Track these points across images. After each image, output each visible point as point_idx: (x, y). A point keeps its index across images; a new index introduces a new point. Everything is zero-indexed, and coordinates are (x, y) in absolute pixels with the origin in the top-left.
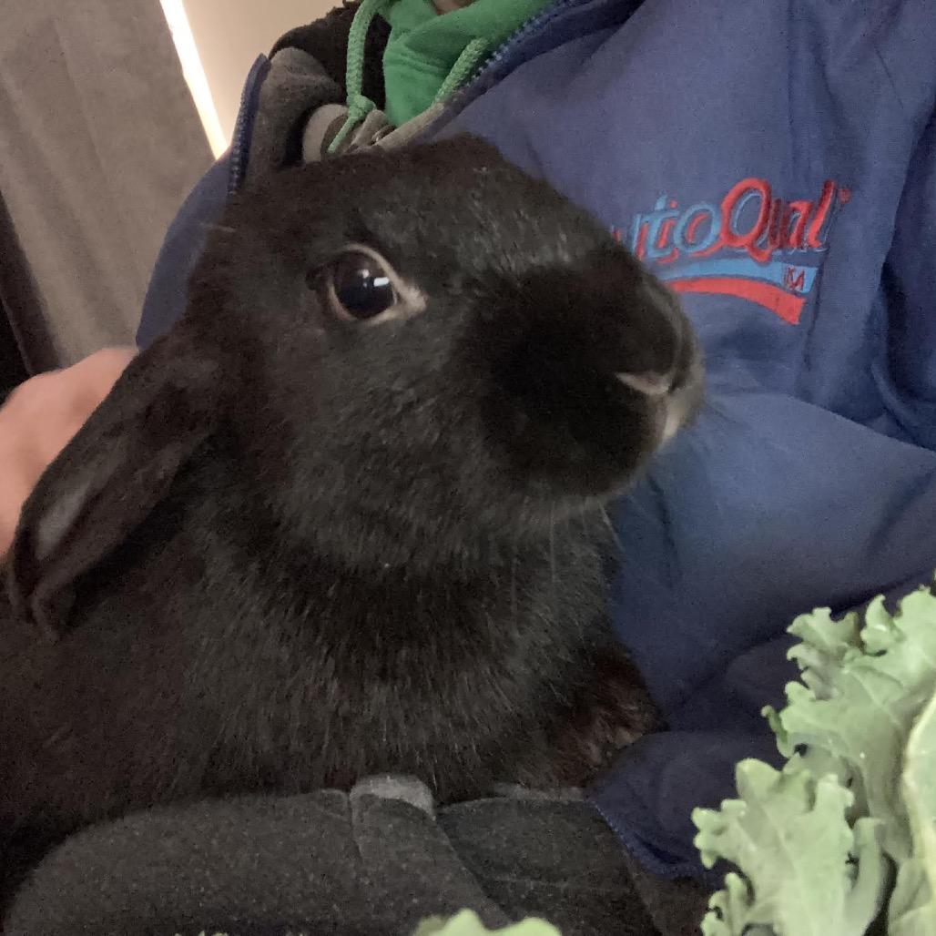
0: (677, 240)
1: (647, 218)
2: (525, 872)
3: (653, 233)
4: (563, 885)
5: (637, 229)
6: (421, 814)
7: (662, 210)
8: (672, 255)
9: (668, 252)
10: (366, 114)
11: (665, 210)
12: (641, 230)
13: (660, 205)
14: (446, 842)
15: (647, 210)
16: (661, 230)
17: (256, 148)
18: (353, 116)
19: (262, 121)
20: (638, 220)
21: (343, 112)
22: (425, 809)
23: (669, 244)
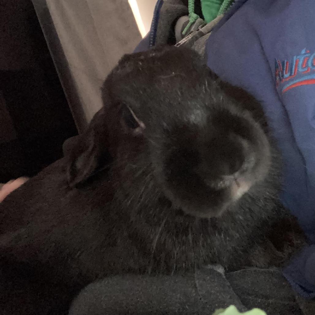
0: (310, 64)
1: (298, 57)
2: (257, 296)
3: (301, 63)
4: (271, 301)
5: (295, 61)
6: (220, 275)
7: (304, 54)
8: (308, 70)
9: (306, 69)
10: (196, 20)
11: (305, 54)
12: (296, 61)
13: (303, 52)
14: (228, 284)
15: (298, 54)
16: (304, 62)
17: (159, 32)
18: (191, 21)
19: (161, 22)
20: (295, 57)
21: (188, 19)
22: (221, 273)
23: (307, 66)
